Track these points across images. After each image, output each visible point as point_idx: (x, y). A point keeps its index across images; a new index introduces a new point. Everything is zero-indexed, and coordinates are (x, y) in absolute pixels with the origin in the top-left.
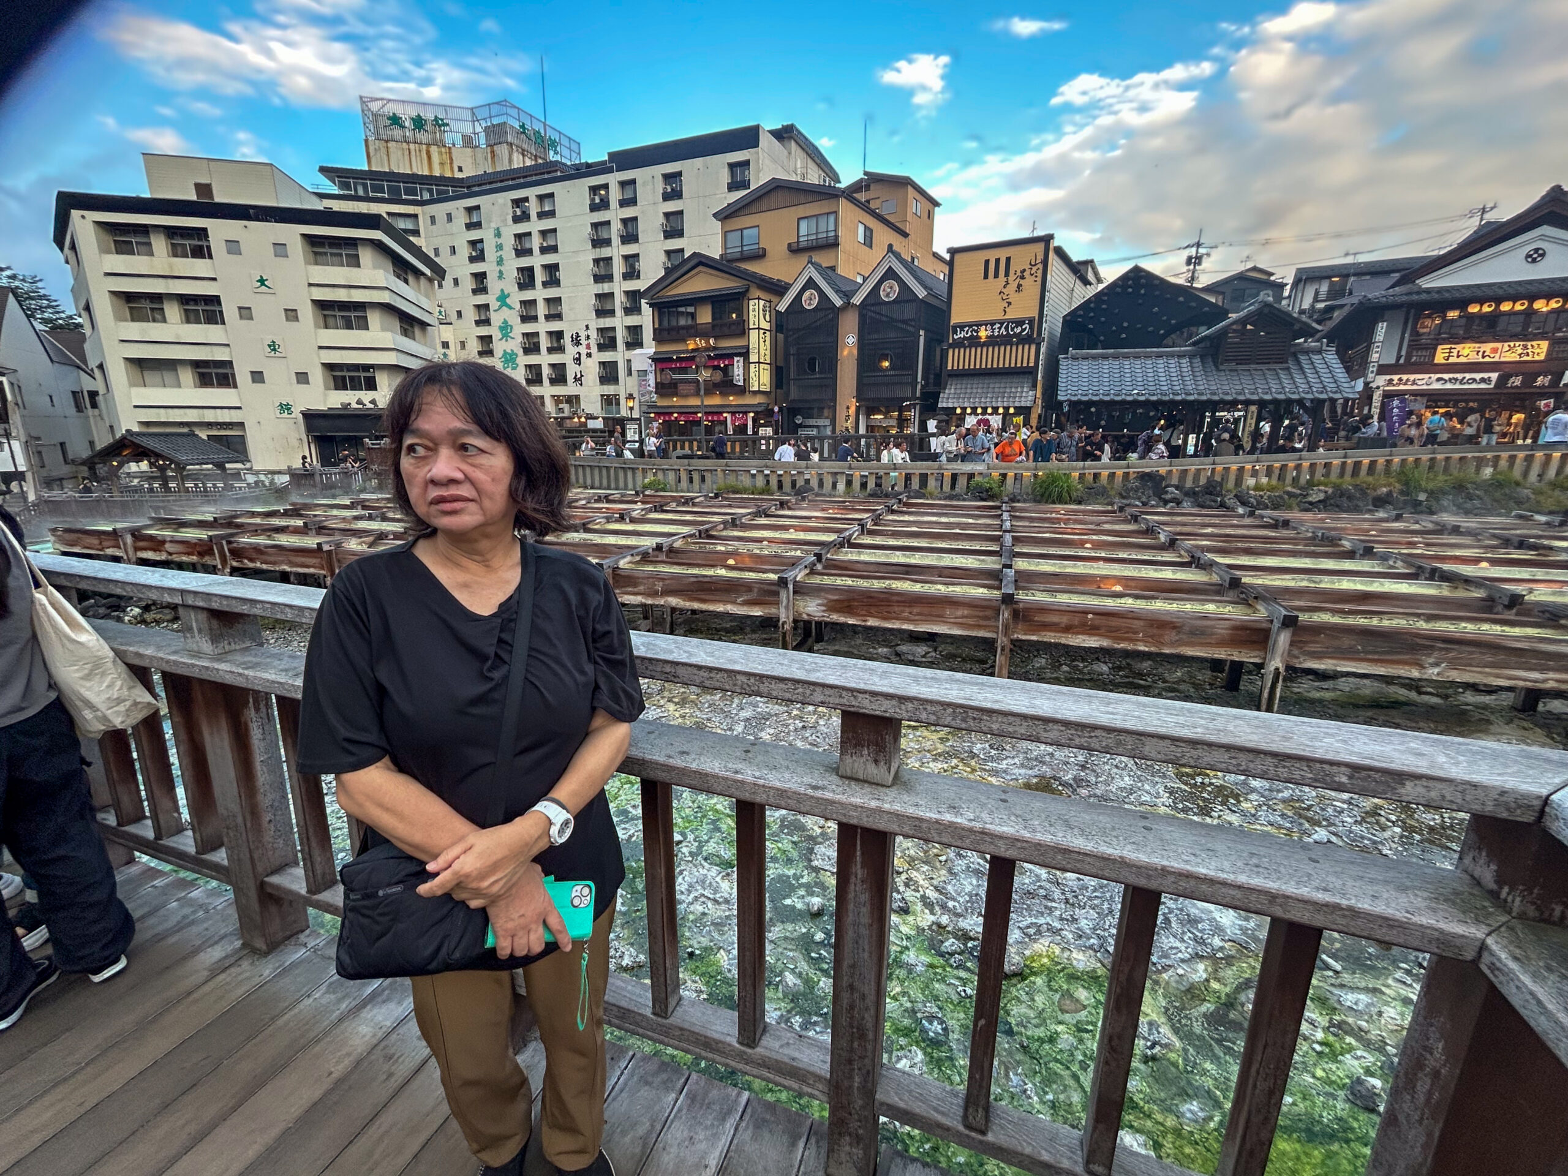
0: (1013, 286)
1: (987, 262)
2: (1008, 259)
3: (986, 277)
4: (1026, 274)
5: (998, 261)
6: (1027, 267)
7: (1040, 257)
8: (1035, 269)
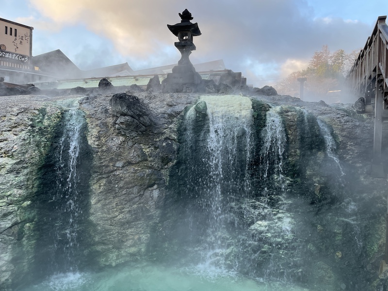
0: (18, 41)
1: (6, 27)
2: (16, 30)
3: (6, 33)
4: (24, 38)
5: (11, 29)
6: (24, 36)
7: (29, 35)
8: (27, 38)
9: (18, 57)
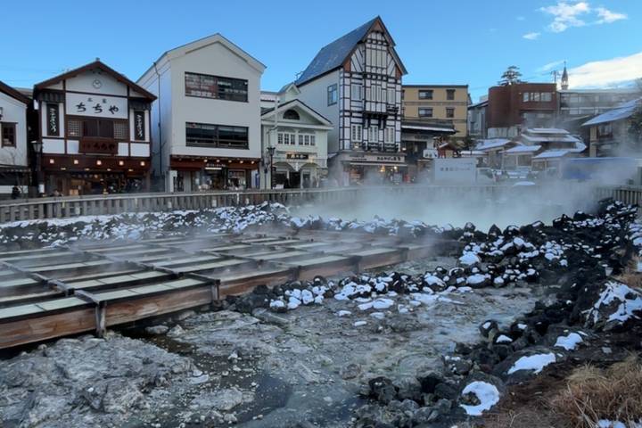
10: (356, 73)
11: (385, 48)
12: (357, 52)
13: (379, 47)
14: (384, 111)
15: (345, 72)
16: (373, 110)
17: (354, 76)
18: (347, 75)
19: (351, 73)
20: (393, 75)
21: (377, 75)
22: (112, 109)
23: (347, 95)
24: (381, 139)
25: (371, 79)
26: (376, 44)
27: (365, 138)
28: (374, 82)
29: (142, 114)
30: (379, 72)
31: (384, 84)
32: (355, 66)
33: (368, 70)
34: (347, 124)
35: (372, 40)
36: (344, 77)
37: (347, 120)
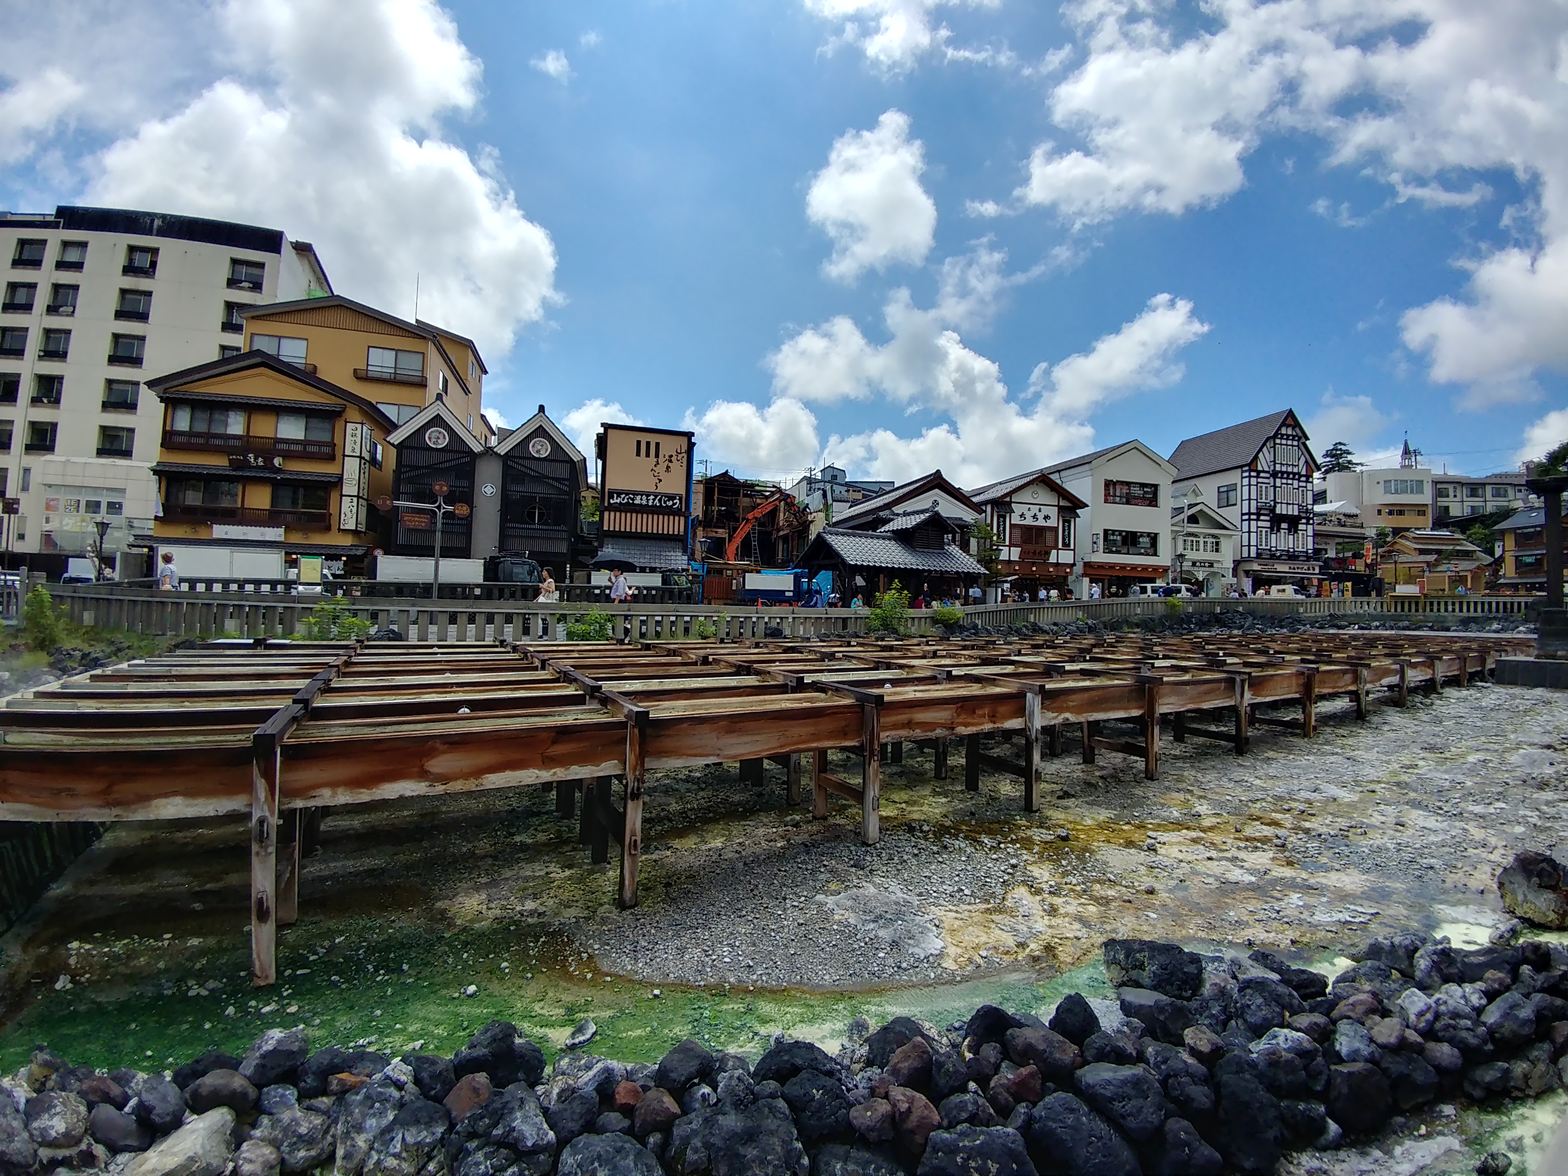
0: (662, 467)
1: (639, 442)
2: (657, 444)
3: (638, 454)
4: (674, 459)
5: (648, 443)
6: (674, 454)
7: (685, 448)
8: (680, 456)
9: (660, 501)
10: (1264, 472)
11: (1295, 443)
12: (1265, 449)
13: (1290, 442)
14: (1296, 513)
15: (1250, 471)
16: (1284, 512)
17: (1262, 475)
18: (1253, 474)
19: (1259, 472)
20: (1304, 472)
21: (1288, 473)
22: (1046, 518)
23: (1253, 496)
24: (1291, 546)
25: (1282, 478)
26: (1287, 439)
27: (1273, 544)
28: (1284, 481)
29: (1069, 522)
30: (1290, 469)
31: (1296, 483)
32: (1263, 464)
33: (1278, 468)
34: (1253, 529)
35: (1282, 435)
36: (1250, 477)
37: (1253, 523)
